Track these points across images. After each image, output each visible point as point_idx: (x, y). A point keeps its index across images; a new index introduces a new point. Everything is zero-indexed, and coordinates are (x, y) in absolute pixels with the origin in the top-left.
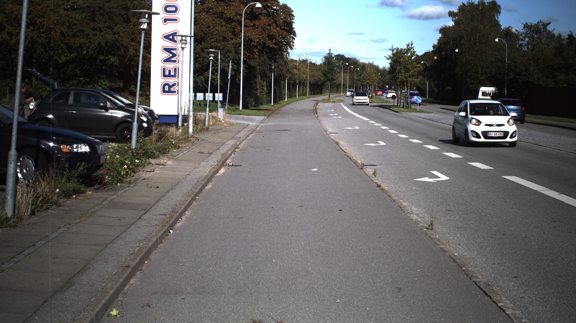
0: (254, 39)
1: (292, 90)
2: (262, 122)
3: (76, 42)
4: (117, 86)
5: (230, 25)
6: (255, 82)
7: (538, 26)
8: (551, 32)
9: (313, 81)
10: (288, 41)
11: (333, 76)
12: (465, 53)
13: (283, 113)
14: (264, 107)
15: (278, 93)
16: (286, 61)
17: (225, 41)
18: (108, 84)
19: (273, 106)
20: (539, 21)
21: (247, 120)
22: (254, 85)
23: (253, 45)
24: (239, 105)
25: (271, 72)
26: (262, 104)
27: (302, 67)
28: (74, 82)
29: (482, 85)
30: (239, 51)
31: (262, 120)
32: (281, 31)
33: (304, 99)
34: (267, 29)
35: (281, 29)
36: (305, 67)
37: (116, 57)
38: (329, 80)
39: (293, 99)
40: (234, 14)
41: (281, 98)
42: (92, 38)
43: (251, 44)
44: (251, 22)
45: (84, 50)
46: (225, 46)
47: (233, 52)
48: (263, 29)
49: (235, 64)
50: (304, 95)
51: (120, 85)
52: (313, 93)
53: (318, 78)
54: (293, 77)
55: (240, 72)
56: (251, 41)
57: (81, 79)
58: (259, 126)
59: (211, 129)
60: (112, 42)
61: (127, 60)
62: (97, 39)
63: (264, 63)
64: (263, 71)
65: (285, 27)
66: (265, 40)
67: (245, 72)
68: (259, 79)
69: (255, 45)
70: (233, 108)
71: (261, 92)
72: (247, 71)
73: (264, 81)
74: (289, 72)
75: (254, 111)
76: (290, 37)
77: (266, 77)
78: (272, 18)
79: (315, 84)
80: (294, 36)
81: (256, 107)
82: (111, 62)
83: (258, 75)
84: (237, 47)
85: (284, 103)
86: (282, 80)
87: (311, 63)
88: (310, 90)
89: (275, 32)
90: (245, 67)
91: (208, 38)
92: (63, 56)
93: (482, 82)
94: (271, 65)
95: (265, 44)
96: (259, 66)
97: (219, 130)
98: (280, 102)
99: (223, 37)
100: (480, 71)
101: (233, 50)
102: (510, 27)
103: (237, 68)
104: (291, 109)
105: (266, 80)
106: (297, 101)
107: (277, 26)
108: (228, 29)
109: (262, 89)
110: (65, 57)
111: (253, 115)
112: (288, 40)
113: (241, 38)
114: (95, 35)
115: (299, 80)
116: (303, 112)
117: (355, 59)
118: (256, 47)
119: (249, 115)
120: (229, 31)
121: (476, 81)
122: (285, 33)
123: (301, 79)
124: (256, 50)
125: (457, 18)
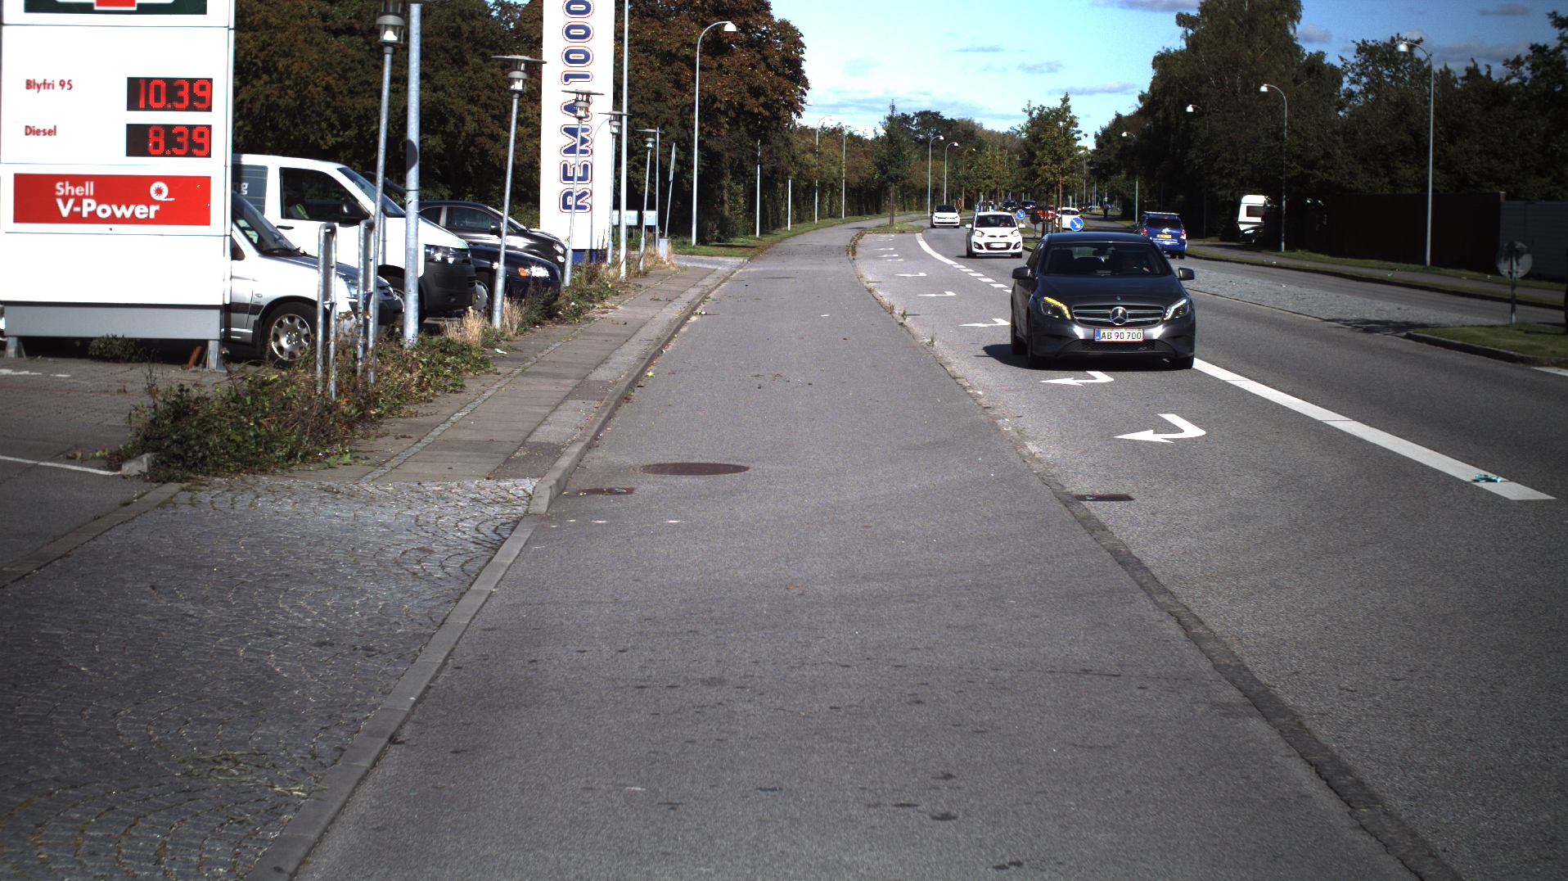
0: (721, 96)
1: (805, 203)
2: (739, 267)
5: (670, 66)
6: (720, 185)
7: (1393, 49)
8: (1425, 62)
9: (856, 180)
10: (791, 99)
11: (899, 171)
12: (1208, 115)
13: (781, 252)
14: (739, 240)
15: (769, 211)
17: (658, 101)
19: (758, 239)
20: (1395, 36)
22: (718, 193)
23: (718, 109)
24: (691, 237)
25: (755, 164)
26: (734, 235)
27: (827, 147)
29: (1246, 191)
30: (689, 121)
31: (740, 263)
32: (776, 78)
33: (832, 226)
34: (747, 75)
35: (777, 74)
36: (837, 148)
38: (891, 179)
39: (806, 225)
40: (678, 45)
41: (778, 221)
43: (715, 106)
44: (713, 59)
46: (661, 112)
47: (676, 125)
48: (738, 73)
49: (684, 149)
50: (833, 217)
52: (856, 211)
53: (867, 175)
54: (805, 172)
55: (692, 167)
56: (715, 100)
58: (735, 271)
63: (740, 145)
64: (738, 161)
65: (786, 69)
66: (742, 98)
68: (728, 179)
69: (722, 108)
70: (681, 241)
71: (732, 209)
72: (704, 164)
73: (738, 184)
74: (796, 163)
75: (720, 248)
76: (796, 91)
77: (744, 174)
78: (759, 52)
79: (861, 187)
80: (804, 89)
81: (723, 241)
83: (725, 171)
84: (685, 114)
85: (785, 234)
86: (780, 181)
87: (851, 135)
88: (849, 204)
89: (765, 82)
92: (330, 136)
94: (754, 149)
95: (743, 106)
96: (728, 150)
98: (775, 232)
99: (655, 92)
101: (677, 120)
103: (686, 157)
104: (800, 245)
105: (743, 181)
106: (815, 229)
107: (769, 67)
108: (666, 75)
109: (734, 201)
110: (333, 136)
111: (719, 255)
112: (793, 96)
113: (694, 94)
115: (822, 178)
116: (824, 251)
117: (969, 123)
118: (725, 113)
119: (712, 256)
120: (668, 79)
121: (1233, 181)
122: (786, 83)
123: (825, 176)
124: (723, 120)
125: (1197, 29)
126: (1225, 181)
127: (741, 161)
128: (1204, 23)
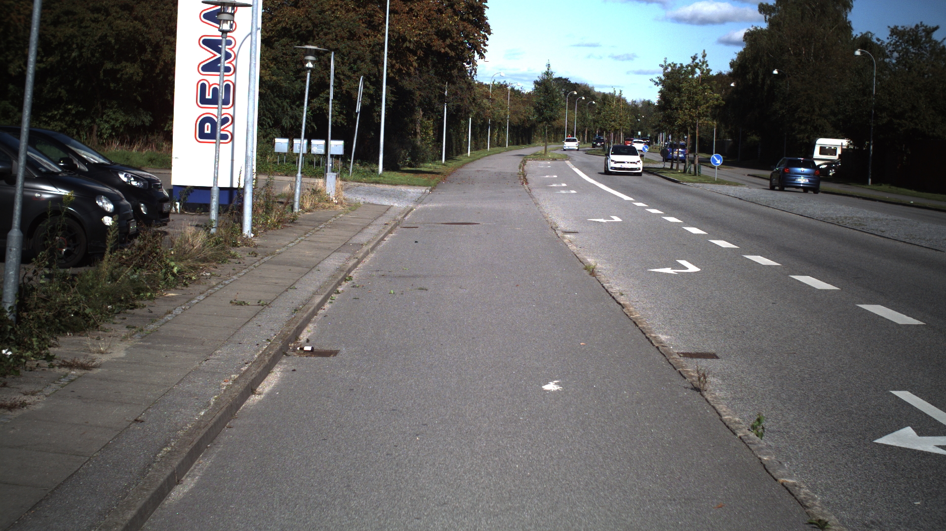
0: (411, 37)
1: (480, 136)
2: (419, 201)
3: (58, 34)
4: (140, 123)
5: (364, 8)
6: (412, 120)
7: (917, 32)
8: (940, 43)
9: (517, 120)
10: (474, 41)
11: (552, 114)
12: (789, 76)
13: (462, 179)
14: (428, 166)
15: (454, 141)
16: (470, 84)
17: (352, 39)
18: (121, 118)
19: (444, 165)
20: (919, 24)
21: (388, 195)
22: (411, 126)
23: (408, 48)
24: (377, 164)
25: (442, 103)
26: (423, 161)
27: (497, 97)
28: (56, 113)
29: (820, 135)
30: (379, 58)
31: (420, 195)
32: (462, 23)
33: (500, 153)
34: (435, 19)
35: (462, 19)
36: (504, 97)
37: (136, 66)
38: (546, 119)
39: (481, 152)
41: (461, 150)
42: (89, 27)
43: (404, 46)
44: (404, 4)
45: (73, 51)
46: (354, 49)
47: (368, 61)
48: (427, 17)
49: (372, 83)
50: (500, 146)
51: (145, 120)
52: (515, 142)
53: (525, 117)
54: (482, 113)
55: (381, 100)
56: (404, 40)
57: (70, 107)
58: (412, 209)
59: (303, 220)
60: (128, 35)
61: (158, 71)
62: (100, 29)
63: (429, 85)
64: (427, 100)
65: (471, 15)
66: (430, 39)
67: (391, 100)
68: (419, 114)
69: (412, 47)
70: (367, 169)
71: (423, 140)
72: (394, 99)
73: (429, 119)
74: (476, 104)
75: (408, 175)
76: (479, 35)
77: (432, 111)
79: (519, 126)
80: (486, 34)
81: (413, 167)
82: (127, 74)
83: (417, 108)
84: (376, 51)
85: (465, 160)
86: (462, 118)
87: (513, 89)
88: (511, 137)
89: (451, 25)
90: (391, 90)
91: (321, 33)
93: (820, 129)
94: (441, 89)
95: (431, 47)
96: (420, 89)
97: (320, 222)
98: (458, 158)
99: (349, 31)
100: (817, 109)
101: (368, 56)
102: (870, 32)
103: (376, 91)
104: (478, 171)
105: (433, 117)
106: (487, 156)
107: (456, 13)
108: (360, 16)
109: (425, 133)
111: (402, 184)
112: (477, 39)
113: (384, 35)
114: (96, 21)
115: (493, 119)
116: (500, 179)
117: (586, 86)
118: (414, 52)
119: (396, 185)
120: (362, 20)
121: (809, 127)
122: (470, 27)
123: (495, 117)
124: (413, 58)
125: (773, 15)
126: (803, 127)
127: (430, 98)
128: (778, 11)
